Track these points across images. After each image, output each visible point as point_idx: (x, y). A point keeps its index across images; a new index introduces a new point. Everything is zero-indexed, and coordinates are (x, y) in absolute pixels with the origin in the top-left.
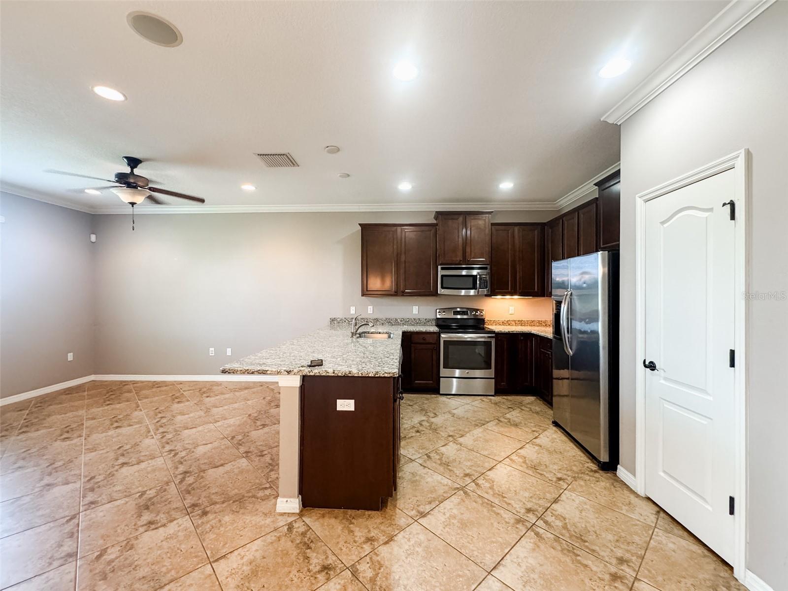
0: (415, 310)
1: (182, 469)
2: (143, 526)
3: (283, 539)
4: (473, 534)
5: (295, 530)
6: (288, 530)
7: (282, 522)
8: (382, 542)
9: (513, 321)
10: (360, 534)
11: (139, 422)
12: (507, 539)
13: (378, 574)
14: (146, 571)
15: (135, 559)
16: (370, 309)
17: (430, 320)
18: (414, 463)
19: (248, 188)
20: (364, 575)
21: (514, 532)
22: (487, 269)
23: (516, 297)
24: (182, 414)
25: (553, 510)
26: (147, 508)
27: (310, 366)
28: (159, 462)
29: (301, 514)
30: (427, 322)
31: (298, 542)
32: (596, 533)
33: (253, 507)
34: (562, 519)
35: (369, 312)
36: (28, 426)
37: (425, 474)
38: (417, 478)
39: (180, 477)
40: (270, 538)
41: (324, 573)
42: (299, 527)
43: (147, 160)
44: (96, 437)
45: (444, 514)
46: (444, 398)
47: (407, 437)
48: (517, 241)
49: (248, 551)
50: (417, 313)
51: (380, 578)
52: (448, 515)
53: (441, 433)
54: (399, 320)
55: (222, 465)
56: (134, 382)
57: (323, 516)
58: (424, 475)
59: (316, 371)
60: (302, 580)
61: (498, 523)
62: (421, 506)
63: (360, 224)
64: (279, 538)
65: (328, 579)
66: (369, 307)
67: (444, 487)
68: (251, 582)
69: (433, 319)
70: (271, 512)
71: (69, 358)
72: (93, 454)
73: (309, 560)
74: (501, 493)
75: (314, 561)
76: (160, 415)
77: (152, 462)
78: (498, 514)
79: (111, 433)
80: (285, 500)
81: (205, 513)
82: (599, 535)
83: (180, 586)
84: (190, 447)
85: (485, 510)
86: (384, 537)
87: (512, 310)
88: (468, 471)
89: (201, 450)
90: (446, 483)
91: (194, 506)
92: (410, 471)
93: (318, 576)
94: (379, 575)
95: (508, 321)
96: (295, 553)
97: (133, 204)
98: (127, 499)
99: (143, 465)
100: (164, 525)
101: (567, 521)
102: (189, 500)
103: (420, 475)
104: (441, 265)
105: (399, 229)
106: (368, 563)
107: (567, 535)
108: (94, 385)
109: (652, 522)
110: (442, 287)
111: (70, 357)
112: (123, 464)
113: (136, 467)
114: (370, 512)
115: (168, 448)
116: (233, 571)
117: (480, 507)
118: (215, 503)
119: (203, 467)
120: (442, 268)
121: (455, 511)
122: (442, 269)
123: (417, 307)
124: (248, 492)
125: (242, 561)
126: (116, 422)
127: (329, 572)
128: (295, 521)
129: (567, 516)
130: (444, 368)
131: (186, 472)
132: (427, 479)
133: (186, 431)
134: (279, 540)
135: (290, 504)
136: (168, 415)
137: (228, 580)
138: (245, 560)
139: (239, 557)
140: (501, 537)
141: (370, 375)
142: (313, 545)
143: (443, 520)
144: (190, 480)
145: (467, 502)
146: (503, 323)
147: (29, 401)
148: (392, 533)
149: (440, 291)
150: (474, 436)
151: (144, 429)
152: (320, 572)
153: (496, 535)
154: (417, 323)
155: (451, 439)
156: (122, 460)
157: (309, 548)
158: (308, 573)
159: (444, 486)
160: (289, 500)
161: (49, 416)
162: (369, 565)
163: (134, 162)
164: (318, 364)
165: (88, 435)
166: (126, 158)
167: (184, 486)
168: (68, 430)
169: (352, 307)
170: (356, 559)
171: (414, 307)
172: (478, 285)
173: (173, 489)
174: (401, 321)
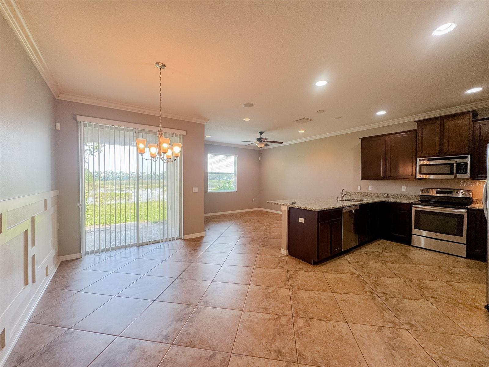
0: (403, 189)
1: (266, 236)
2: (250, 244)
4: (341, 284)
5: (282, 258)
6: (280, 257)
7: (280, 255)
8: (304, 271)
10: (299, 266)
11: (264, 223)
12: (355, 292)
13: (295, 274)
16: (370, 188)
17: (416, 196)
18: (347, 261)
19: (301, 132)
20: (290, 273)
21: (362, 292)
22: (467, 158)
25: (400, 299)
26: (252, 241)
27: (291, 204)
28: (262, 233)
29: (287, 256)
30: (413, 197)
31: (280, 260)
33: (275, 250)
35: (369, 189)
36: (240, 218)
37: (347, 265)
38: (341, 265)
40: (274, 256)
41: (280, 267)
44: (252, 224)
45: (337, 276)
46: (412, 248)
49: (267, 256)
50: (405, 191)
53: (381, 258)
54: (390, 195)
55: (276, 239)
56: (270, 212)
57: (293, 259)
58: (345, 265)
59: (292, 206)
61: (359, 288)
62: (331, 271)
63: (360, 138)
64: (276, 257)
65: (280, 269)
66: (369, 186)
67: (350, 271)
69: (418, 196)
70: (279, 253)
71: (253, 201)
72: (249, 227)
73: (279, 264)
74: (378, 284)
76: (270, 223)
77: (260, 233)
78: (364, 287)
79: (255, 224)
80: (283, 250)
81: (263, 246)
84: (271, 232)
86: (306, 270)
88: (372, 273)
89: (274, 234)
90: (352, 271)
91: (262, 244)
92: (341, 262)
93: (278, 267)
96: (277, 261)
97: (261, 147)
98: (250, 238)
99: (258, 233)
100: (253, 245)
102: (262, 243)
103: (343, 265)
104: (420, 157)
105: (387, 138)
108: (260, 211)
110: (420, 173)
112: (254, 231)
113: (256, 233)
114: (308, 264)
115: (266, 231)
117: (358, 282)
118: (267, 246)
119: (271, 238)
121: (343, 277)
122: (420, 160)
123: (405, 187)
124: (277, 246)
126: (258, 222)
127: (282, 268)
128: (284, 256)
130: (415, 228)
131: (266, 237)
133: (274, 228)
135: (284, 252)
136: (272, 223)
141: (307, 209)
143: (335, 277)
144: (265, 239)
145: (354, 278)
148: (310, 271)
149: (419, 176)
150: (401, 266)
151: (263, 225)
153: (352, 289)
154: (405, 198)
156: (254, 230)
157: (282, 262)
161: (245, 217)
162: (294, 272)
163: (261, 133)
164: (294, 203)
165: (250, 223)
166: (259, 132)
167: (263, 240)
168: (247, 221)
169: (358, 186)
170: (292, 269)
171: (402, 187)
172: (455, 171)
173: (260, 240)
174: (392, 196)
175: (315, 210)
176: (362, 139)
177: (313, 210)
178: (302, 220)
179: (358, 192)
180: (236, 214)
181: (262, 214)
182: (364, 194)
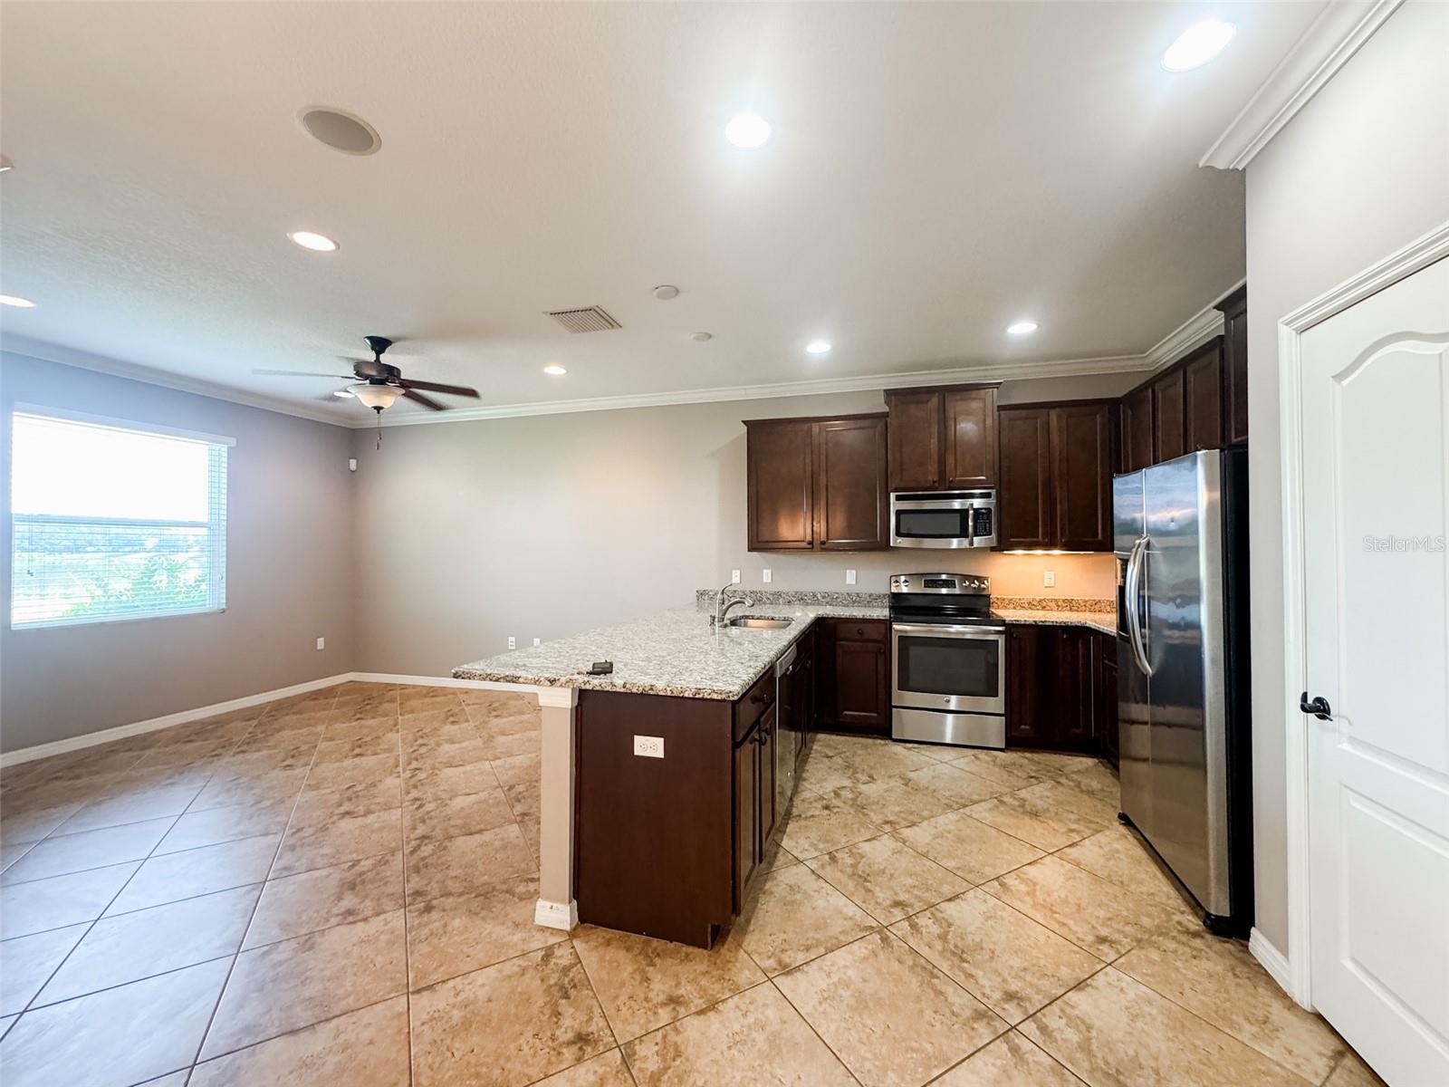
0: (851, 577)
1: (421, 830)
2: (337, 915)
3: (531, 973)
4: (875, 1027)
5: (554, 960)
6: (542, 959)
7: (539, 942)
8: (693, 1010)
9: (1052, 600)
10: (660, 987)
11: (390, 750)
12: (945, 1048)
13: (670, 1068)
14: (317, 988)
15: (310, 967)
16: (767, 575)
17: (880, 597)
18: (802, 867)
19: (555, 370)
20: (643, 1066)
21: (965, 1036)
22: (990, 497)
23: (1057, 552)
24: (452, 742)
25: (1068, 1004)
26: (352, 887)
27: (590, 673)
28: (395, 815)
29: (572, 934)
30: (872, 600)
31: (552, 982)
32: (1158, 1074)
33: (502, 909)
34: (1083, 1028)
35: (765, 581)
36: (252, 742)
37: (815, 891)
38: (798, 896)
39: (414, 843)
40: (510, 968)
41: (575, 1048)
42: (561, 957)
43: (399, 339)
44: (327, 769)
45: (829, 975)
46: (898, 748)
47: (803, 816)
48: (1055, 439)
49: (469, 984)
50: (854, 583)
51: (669, 1077)
52: (835, 978)
53: (872, 815)
54: (819, 596)
55: (480, 832)
56: (404, 687)
57: (608, 943)
58: (812, 893)
60: (535, 1053)
61: (935, 1012)
62: (789, 953)
63: (744, 422)
64: (524, 971)
65: (579, 1060)
66: (765, 571)
67: (845, 923)
68: (457, 1039)
69: (884, 595)
70: (526, 924)
71: (319, 645)
72: (314, 793)
73: (559, 1019)
74: (960, 952)
75: (566, 1022)
76: (420, 741)
77: (385, 816)
78: (941, 993)
79: (346, 763)
80: (549, 904)
81: (428, 909)
82: (1165, 1079)
83: (354, 1023)
84: (444, 796)
85: (914, 981)
86: (701, 1001)
87: (1049, 578)
88: (903, 897)
89: (459, 802)
90: (850, 914)
91: (417, 893)
92: (787, 881)
93: (564, 1050)
94: (670, 1071)
95: (1040, 601)
96: (540, 1002)
97: (378, 409)
98: (331, 870)
99: (371, 818)
100: (365, 920)
101: (1094, 1033)
102: (415, 883)
103: (805, 892)
104: (896, 490)
105: (815, 427)
106: (657, 1044)
107: (1086, 1065)
108: (353, 689)
109: (1317, 1074)
110: (898, 534)
111: (321, 643)
112: (347, 813)
113: (359, 821)
114: (690, 949)
115: (414, 794)
116: (436, 1015)
117: (907, 973)
118: (450, 894)
119: (453, 831)
120: (897, 496)
121: (852, 973)
122: (898, 498)
123: (854, 572)
124: (505, 882)
125: (454, 1000)
126: (360, 747)
127: (585, 1048)
128: (559, 945)
129: (1098, 1024)
130: (899, 689)
131: (424, 837)
132: (816, 901)
133: (448, 771)
134: (523, 974)
135: (556, 912)
136: (432, 742)
137: (423, 1027)
138: (460, 998)
139: (453, 993)
140: (931, 1043)
142: (573, 993)
143: (824, 986)
144: (426, 850)
145: (882, 956)
146: (1031, 605)
147: (261, 707)
148: (718, 996)
149: (894, 540)
150: (936, 827)
151: (391, 761)
152: (570, 1043)
153: (924, 1036)
154: (854, 602)
155: (888, 828)
156: (346, 807)
157: (566, 996)
158: (550, 1043)
159: (846, 919)
160: (555, 905)
161: (279, 730)
162: (656, 1048)
163: (380, 344)
164: (604, 669)
165: (317, 765)
166: (369, 338)
167: (414, 860)
168: (295, 753)
169: (734, 571)
170: (638, 1032)
171: (848, 571)
172: (970, 530)
173: (397, 863)
174: (824, 597)
175: (724, 696)
176: (751, 425)
177: (715, 696)
178: (649, 747)
179: (735, 591)
180: (219, 722)
181: (367, 701)
182: (752, 595)
